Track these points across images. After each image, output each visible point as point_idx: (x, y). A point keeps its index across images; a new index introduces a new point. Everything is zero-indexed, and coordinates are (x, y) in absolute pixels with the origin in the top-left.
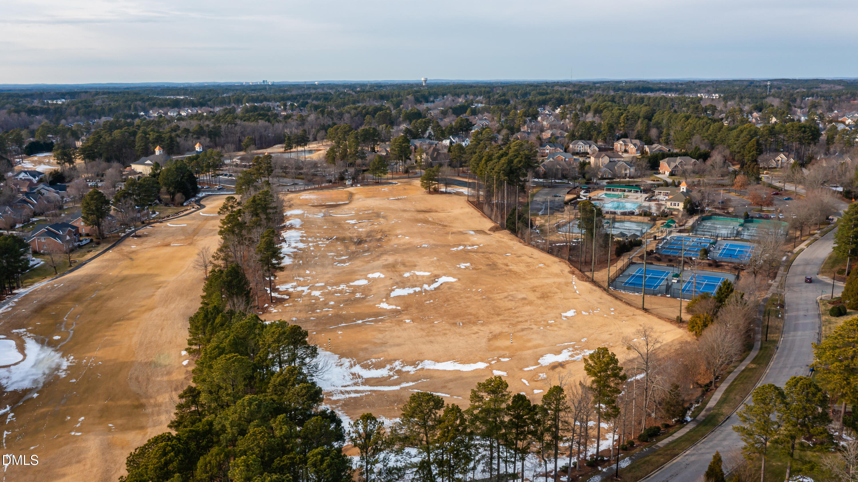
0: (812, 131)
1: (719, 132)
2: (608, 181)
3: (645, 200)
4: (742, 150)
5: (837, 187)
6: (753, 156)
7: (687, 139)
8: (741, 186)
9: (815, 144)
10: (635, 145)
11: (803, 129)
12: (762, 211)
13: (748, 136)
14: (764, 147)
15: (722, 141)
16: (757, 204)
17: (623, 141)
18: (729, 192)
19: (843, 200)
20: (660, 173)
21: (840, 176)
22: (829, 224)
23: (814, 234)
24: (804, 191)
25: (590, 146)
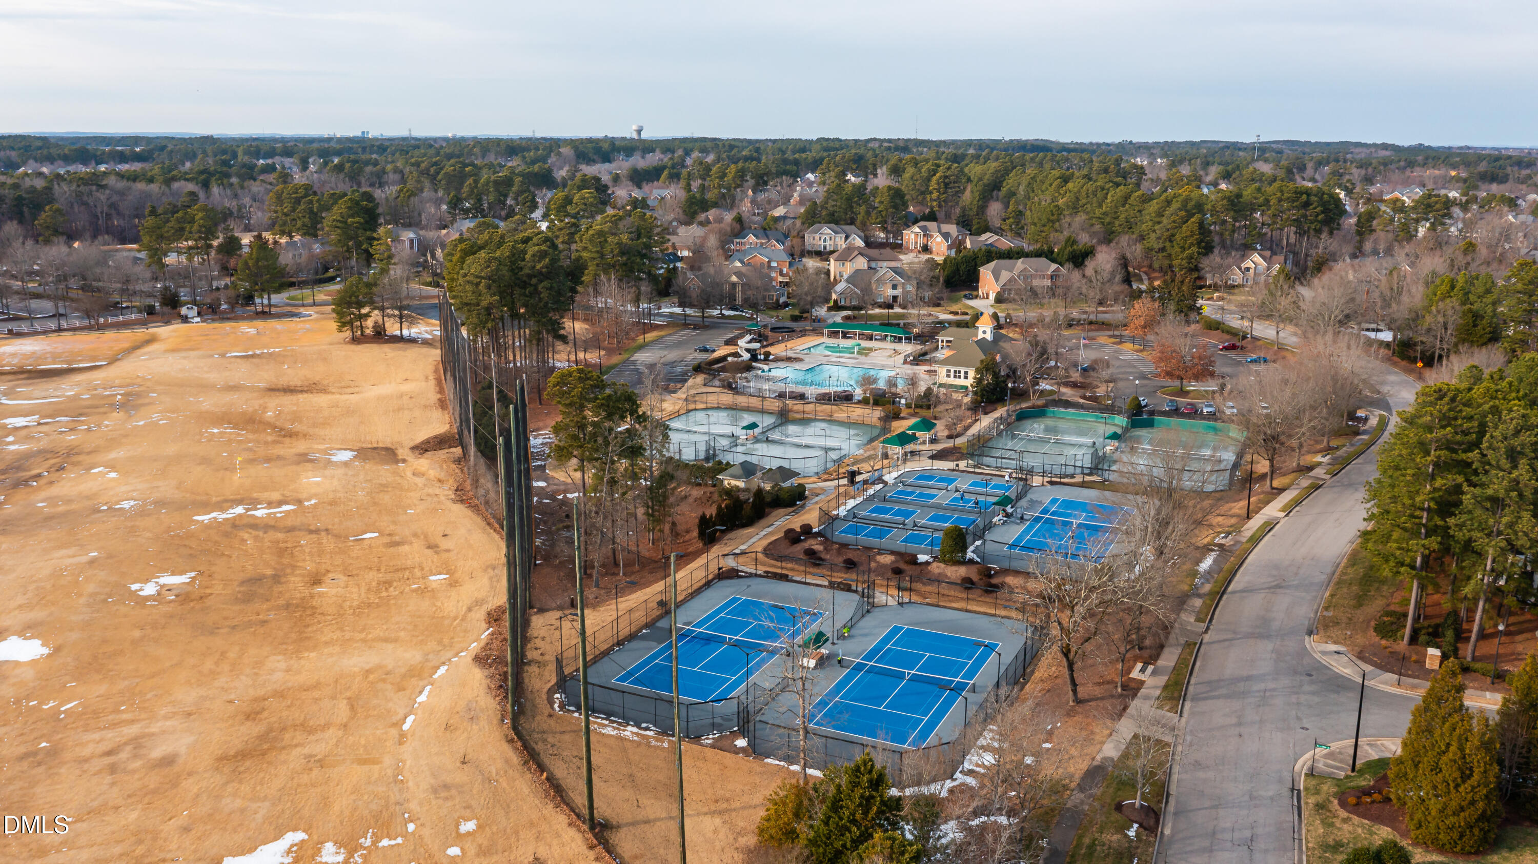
0: (1323, 204)
1: (1123, 206)
2: (850, 313)
3: (905, 362)
4: (1168, 244)
5: (1378, 330)
6: (1191, 257)
7: (1053, 222)
8: (1144, 327)
9: (1331, 233)
10: (946, 236)
11: (1304, 197)
12: (1183, 393)
13: (1182, 213)
14: (1216, 239)
15: (1129, 226)
16: (1169, 374)
17: (920, 227)
18: (1121, 343)
19: (1395, 364)
20: (977, 297)
21: (1386, 304)
22: (1357, 433)
23: (1310, 468)
24: (1294, 340)
25: (847, 238)
